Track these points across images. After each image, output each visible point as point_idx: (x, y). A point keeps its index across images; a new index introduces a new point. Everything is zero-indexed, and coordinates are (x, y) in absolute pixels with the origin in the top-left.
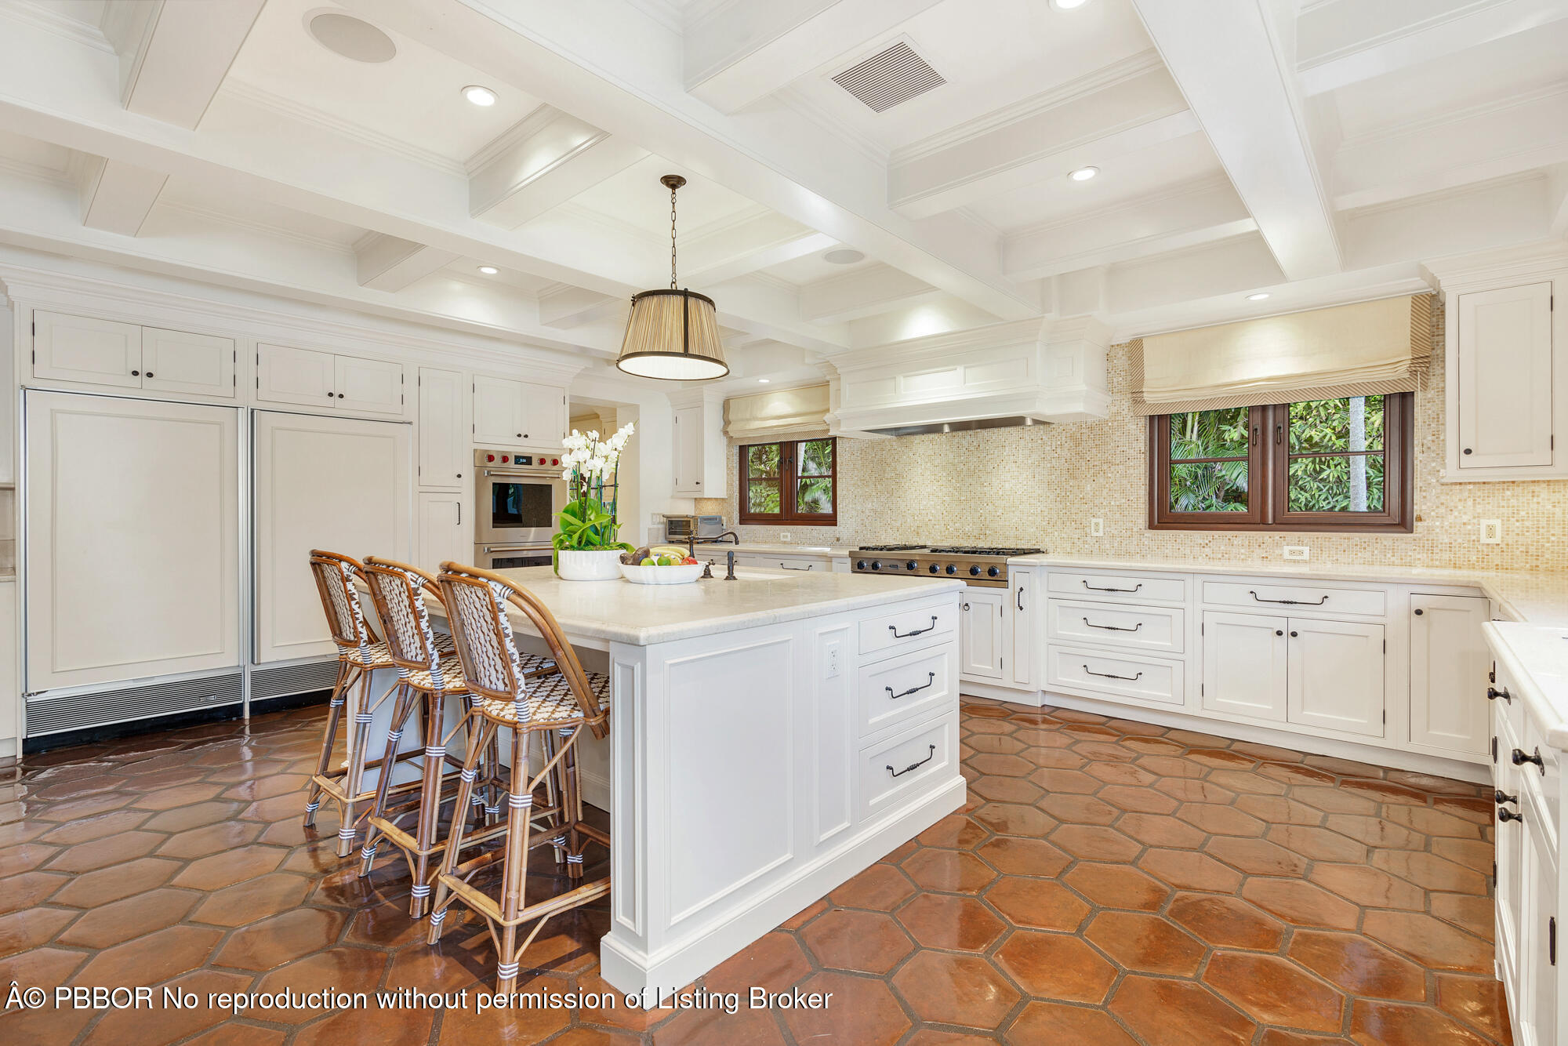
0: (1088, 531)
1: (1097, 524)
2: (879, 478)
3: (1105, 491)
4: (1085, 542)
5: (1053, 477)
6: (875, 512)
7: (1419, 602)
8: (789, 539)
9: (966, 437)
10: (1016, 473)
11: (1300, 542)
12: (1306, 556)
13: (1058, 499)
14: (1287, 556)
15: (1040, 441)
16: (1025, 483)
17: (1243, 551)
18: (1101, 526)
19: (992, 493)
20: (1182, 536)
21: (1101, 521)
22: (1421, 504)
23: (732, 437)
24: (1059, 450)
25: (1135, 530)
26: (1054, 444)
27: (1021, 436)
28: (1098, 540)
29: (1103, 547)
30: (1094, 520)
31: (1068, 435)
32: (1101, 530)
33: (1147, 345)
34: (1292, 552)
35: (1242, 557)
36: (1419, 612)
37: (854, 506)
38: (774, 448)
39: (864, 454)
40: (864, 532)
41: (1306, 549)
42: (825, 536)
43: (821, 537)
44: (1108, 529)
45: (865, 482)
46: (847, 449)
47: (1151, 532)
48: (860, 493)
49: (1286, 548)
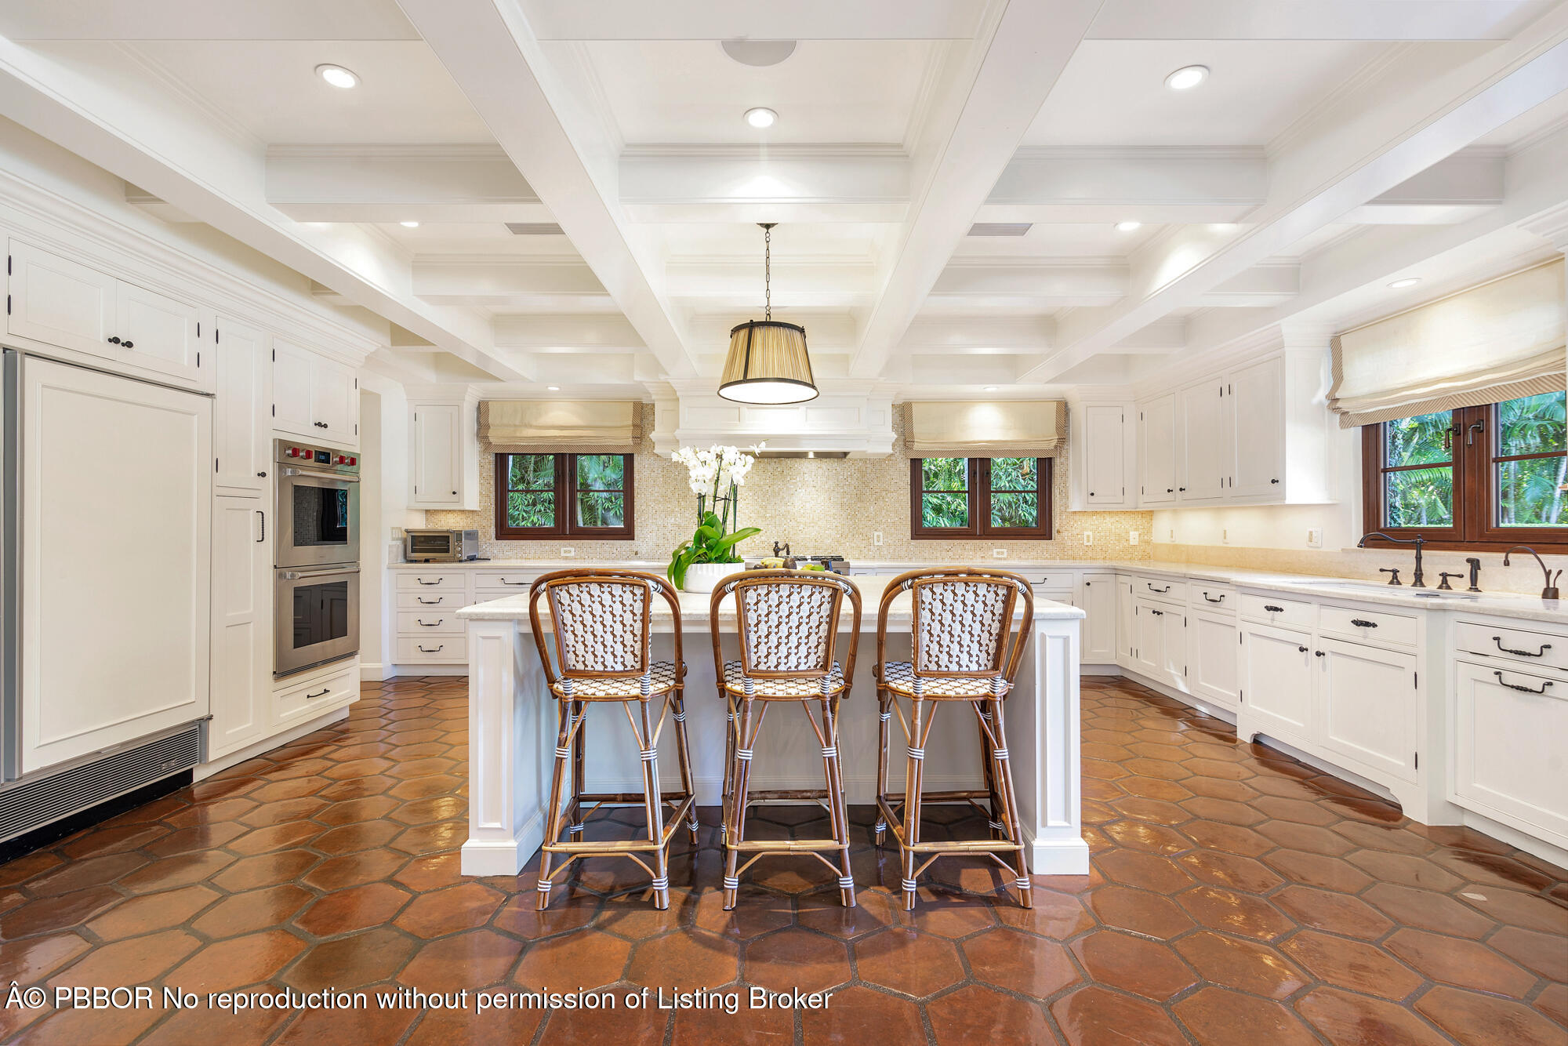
0: (872, 542)
1: (878, 536)
2: (683, 495)
3: (884, 511)
4: (869, 550)
5: (845, 500)
6: (679, 527)
7: (1088, 578)
8: (573, 554)
9: (773, 464)
10: (815, 496)
11: (1002, 547)
12: (1005, 556)
13: (849, 517)
14: (995, 556)
15: (834, 471)
16: (822, 504)
17: (971, 553)
18: (881, 537)
19: (794, 511)
20: (935, 544)
21: (881, 534)
22: (1057, 523)
23: (491, 443)
24: (849, 479)
25: (904, 540)
26: (845, 474)
27: (819, 466)
28: (879, 548)
29: (882, 553)
30: (876, 534)
31: (856, 468)
32: (881, 539)
33: (916, 410)
34: (998, 553)
35: (971, 557)
36: (1088, 584)
37: (654, 521)
38: (551, 457)
39: (665, 471)
40: (666, 545)
41: (1005, 550)
42: (619, 549)
43: (615, 551)
44: (886, 540)
45: (667, 498)
46: (646, 466)
47: (914, 542)
48: (662, 508)
49: (995, 550)
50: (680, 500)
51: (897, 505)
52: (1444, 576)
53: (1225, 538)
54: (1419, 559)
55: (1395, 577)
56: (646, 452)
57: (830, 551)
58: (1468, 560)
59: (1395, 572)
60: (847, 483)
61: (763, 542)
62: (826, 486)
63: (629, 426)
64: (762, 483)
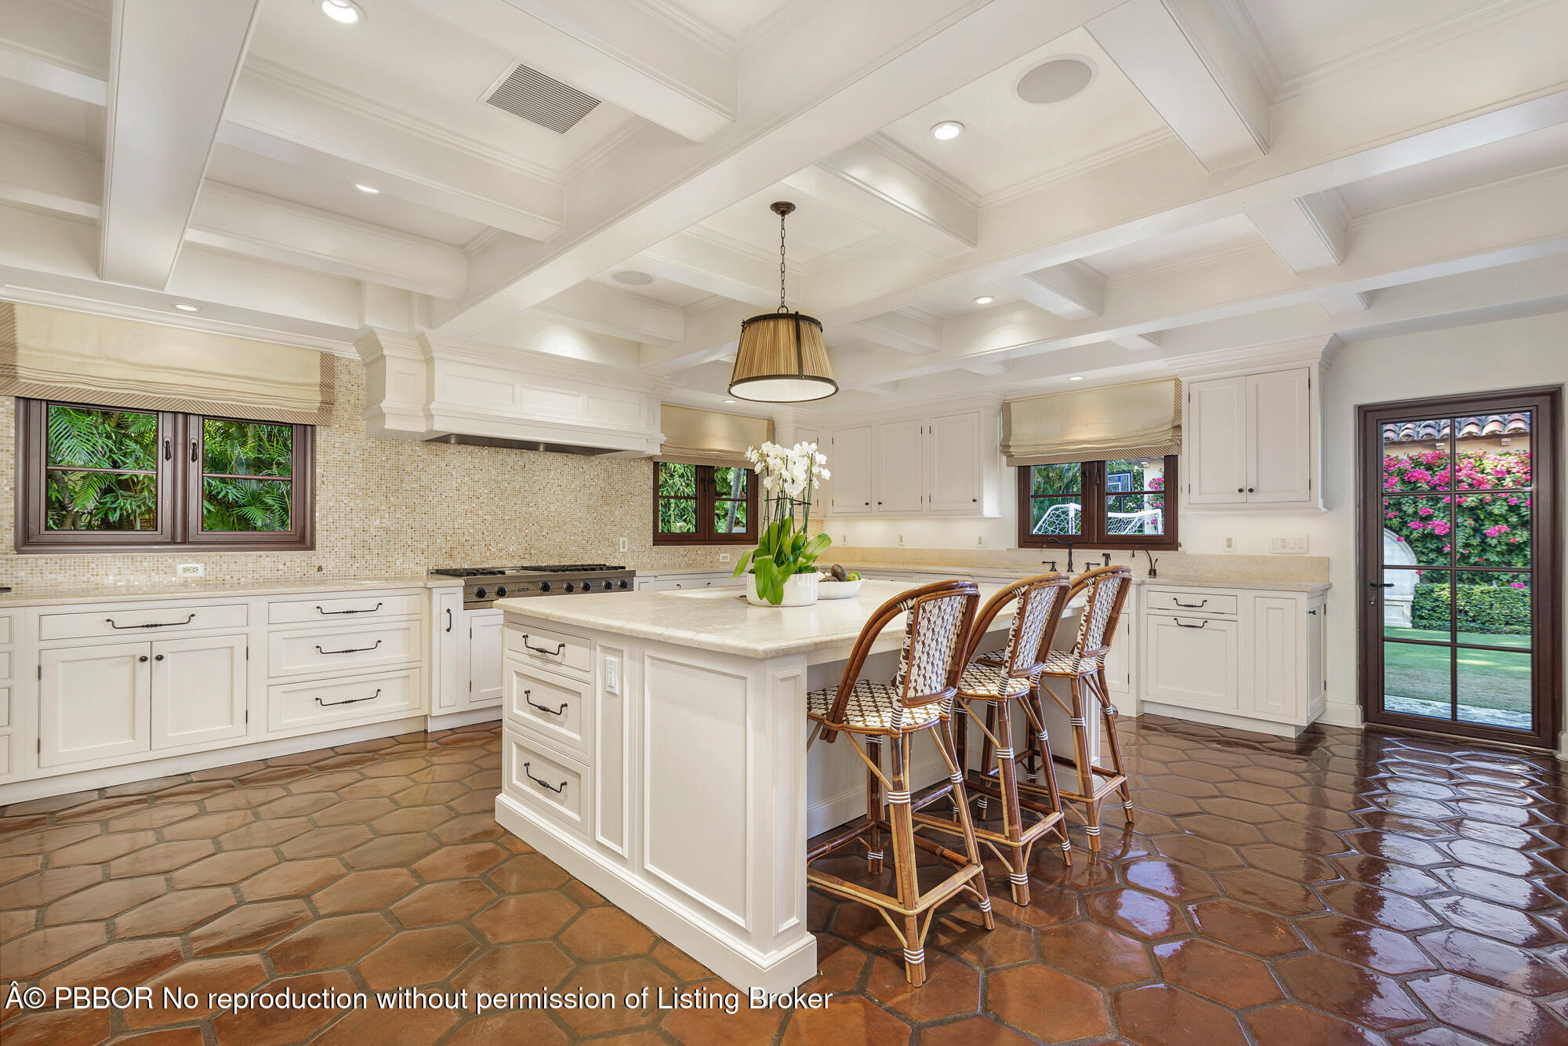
3: (629, 516)
5: (591, 502)
8: (200, 573)
11: (726, 551)
13: (595, 521)
14: (721, 560)
17: (702, 557)
18: (626, 543)
21: (626, 539)
24: (595, 479)
25: (647, 546)
26: (593, 473)
27: (565, 462)
28: (624, 555)
30: (621, 539)
32: (626, 545)
35: (702, 562)
39: (367, 455)
40: (367, 557)
41: (728, 555)
42: (288, 564)
43: (281, 567)
44: (630, 546)
45: (369, 492)
46: (337, 445)
47: (656, 548)
48: (360, 505)
49: (721, 555)
50: (390, 495)
51: (641, 509)
52: (1088, 564)
53: (901, 541)
54: (1070, 554)
55: (1053, 566)
56: (337, 426)
57: (575, 559)
58: (1104, 555)
59: (1053, 563)
60: (594, 483)
61: (500, 550)
62: (572, 487)
63: (314, 385)
64: (500, 478)
